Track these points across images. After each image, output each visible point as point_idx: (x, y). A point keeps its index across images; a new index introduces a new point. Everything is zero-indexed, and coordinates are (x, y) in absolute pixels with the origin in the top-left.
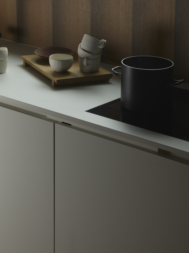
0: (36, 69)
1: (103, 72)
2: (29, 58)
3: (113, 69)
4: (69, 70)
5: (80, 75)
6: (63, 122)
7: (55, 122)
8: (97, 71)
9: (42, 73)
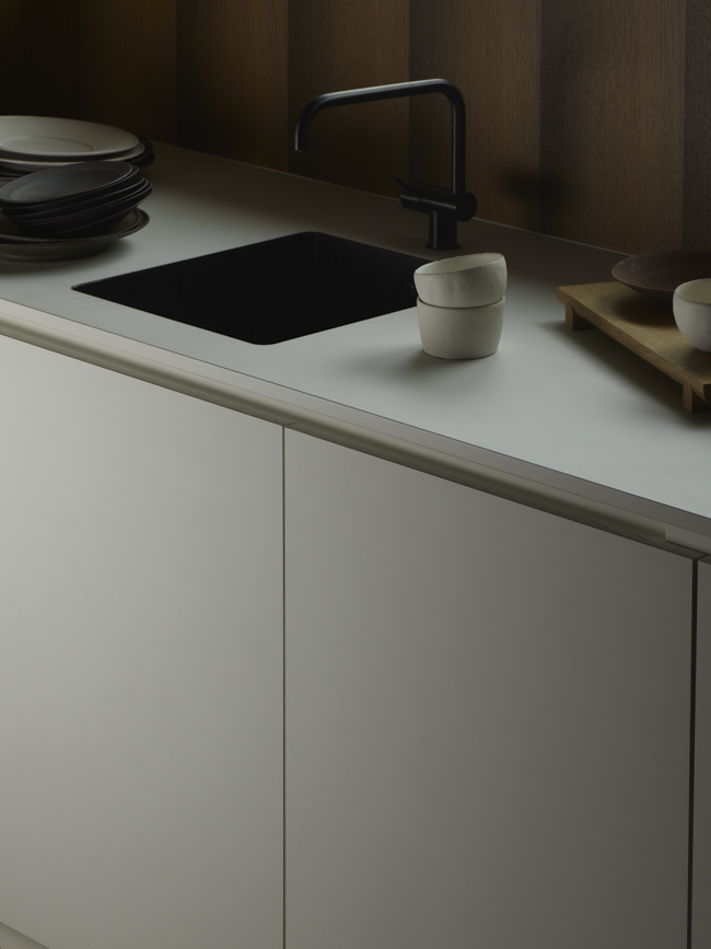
0: (618, 339)
7: (699, 555)
9: (646, 356)
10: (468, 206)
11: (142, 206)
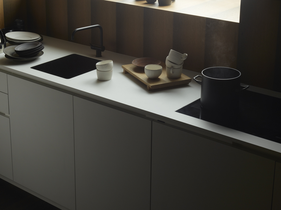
0: (134, 76)
1: (185, 78)
2: (128, 67)
3: (194, 78)
4: (159, 77)
5: (168, 81)
6: (158, 120)
7: (152, 120)
8: (180, 77)
9: (139, 79)
10: (103, 49)
11: (43, 50)
